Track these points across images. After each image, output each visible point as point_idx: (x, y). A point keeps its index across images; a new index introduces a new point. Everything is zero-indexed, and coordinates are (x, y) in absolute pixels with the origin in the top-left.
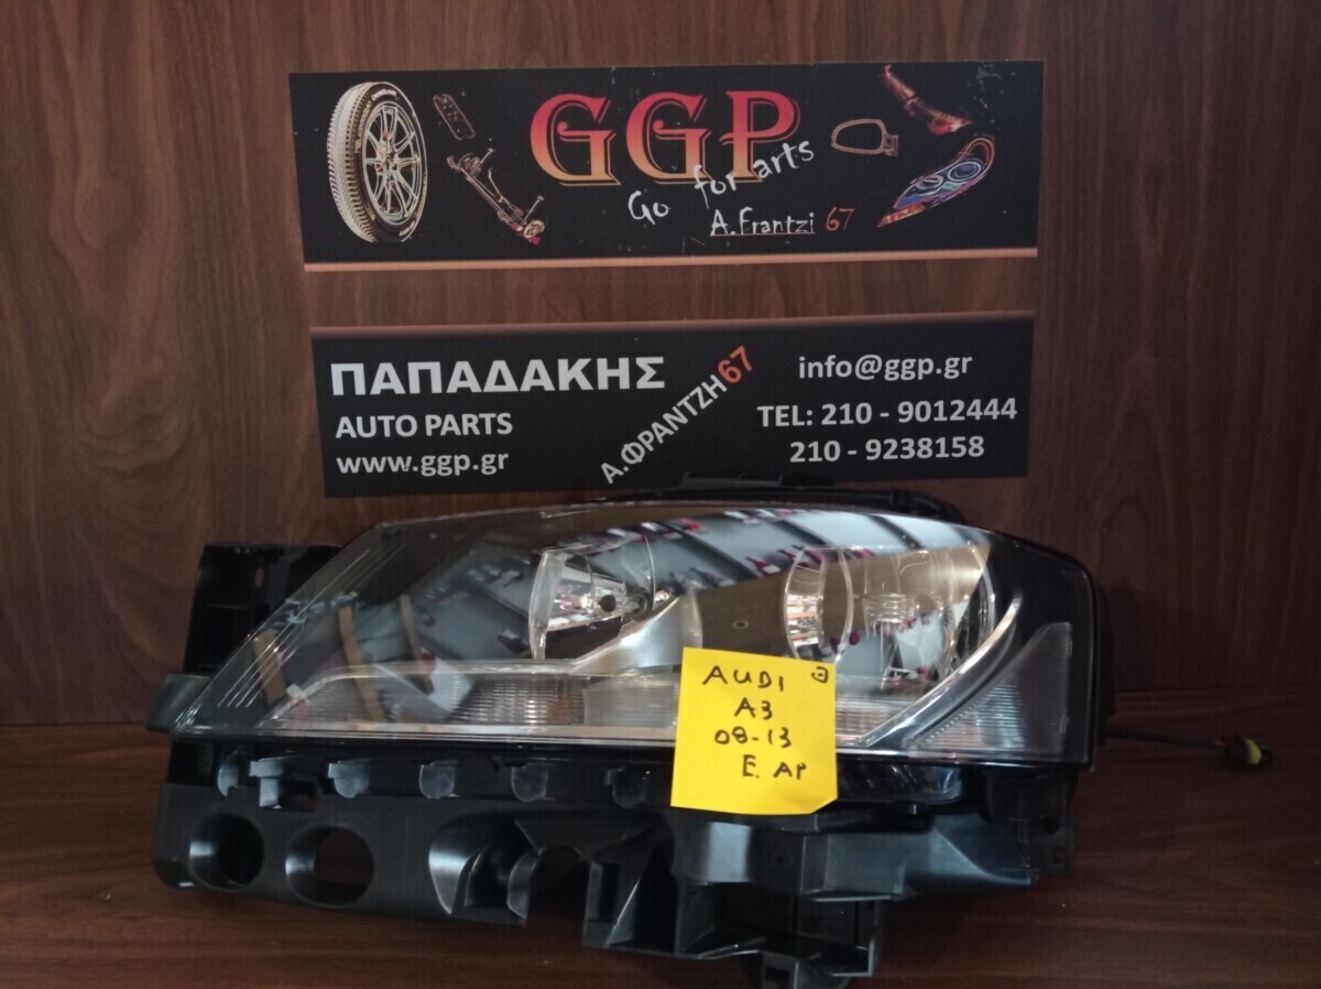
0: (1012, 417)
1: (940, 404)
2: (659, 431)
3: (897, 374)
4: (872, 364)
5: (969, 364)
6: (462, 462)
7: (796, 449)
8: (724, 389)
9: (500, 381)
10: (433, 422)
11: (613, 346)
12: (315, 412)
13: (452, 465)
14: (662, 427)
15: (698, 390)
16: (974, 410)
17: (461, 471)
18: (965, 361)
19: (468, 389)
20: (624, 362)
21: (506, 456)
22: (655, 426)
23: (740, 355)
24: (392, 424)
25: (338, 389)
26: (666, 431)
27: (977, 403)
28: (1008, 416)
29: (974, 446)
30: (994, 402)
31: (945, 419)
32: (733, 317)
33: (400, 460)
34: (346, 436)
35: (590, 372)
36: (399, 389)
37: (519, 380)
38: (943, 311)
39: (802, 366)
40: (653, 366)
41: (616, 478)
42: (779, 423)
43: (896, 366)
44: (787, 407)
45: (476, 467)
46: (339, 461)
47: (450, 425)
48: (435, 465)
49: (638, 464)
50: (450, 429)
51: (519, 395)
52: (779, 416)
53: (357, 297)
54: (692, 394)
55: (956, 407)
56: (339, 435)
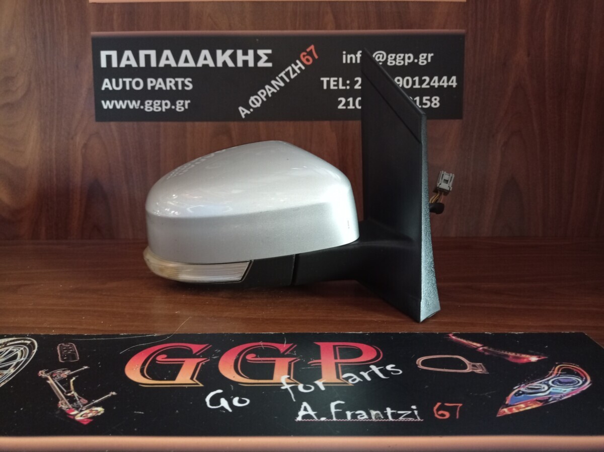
0: (454, 86)
1: (417, 79)
2: (269, 90)
3: (394, 62)
4: (381, 56)
5: (432, 57)
6: (166, 104)
7: (341, 101)
8: (303, 68)
9: (186, 61)
10: (152, 82)
11: (245, 44)
12: (92, 77)
13: (161, 106)
14: (271, 88)
15: (290, 68)
16: (434, 82)
17: (166, 109)
18: (430, 55)
19: (169, 65)
20: (251, 52)
21: (189, 101)
22: (267, 87)
23: (311, 50)
24: (130, 83)
25: (104, 64)
26: (273, 90)
27: (436, 78)
28: (452, 86)
29: (434, 102)
30: (445, 78)
31: (419, 87)
32: (308, 29)
33: (134, 102)
34: (107, 89)
35: (233, 57)
36: (134, 65)
37: (196, 61)
38: (418, 29)
39: (344, 57)
40: (266, 55)
41: (246, 115)
42: (332, 87)
43: (393, 58)
44: (336, 79)
45: (173, 107)
46: (103, 102)
47: (160, 84)
48: (152, 106)
49: (258, 108)
50: (160, 86)
51: (197, 68)
52: (332, 83)
53: (115, 16)
54: (287, 70)
55: (425, 80)
56: (103, 89)
